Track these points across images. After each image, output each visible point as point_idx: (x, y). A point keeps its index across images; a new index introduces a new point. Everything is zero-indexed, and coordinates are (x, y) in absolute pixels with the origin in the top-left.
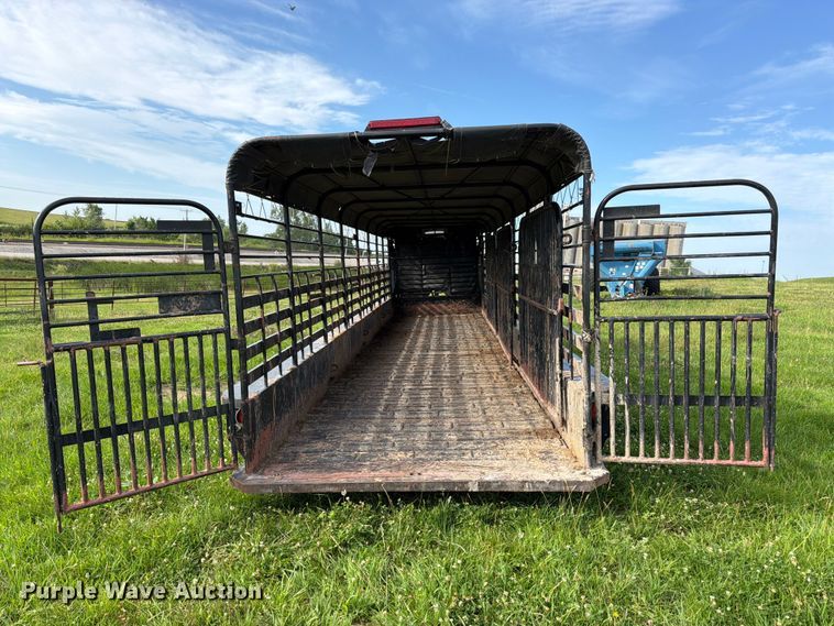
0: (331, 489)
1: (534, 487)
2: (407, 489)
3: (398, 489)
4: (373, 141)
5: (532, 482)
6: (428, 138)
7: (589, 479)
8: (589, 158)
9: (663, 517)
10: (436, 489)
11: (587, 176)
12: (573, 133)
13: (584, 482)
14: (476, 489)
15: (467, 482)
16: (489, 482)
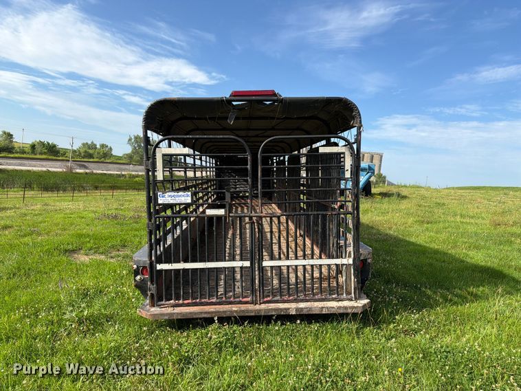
0: (205, 316)
1: (328, 311)
2: (253, 314)
3: (247, 314)
4: (234, 103)
5: (327, 308)
6: (268, 103)
7: (360, 305)
8: (360, 118)
9: (401, 326)
10: (270, 314)
11: (359, 128)
12: (352, 103)
13: (357, 307)
14: (294, 313)
15: (289, 309)
16: (302, 309)
